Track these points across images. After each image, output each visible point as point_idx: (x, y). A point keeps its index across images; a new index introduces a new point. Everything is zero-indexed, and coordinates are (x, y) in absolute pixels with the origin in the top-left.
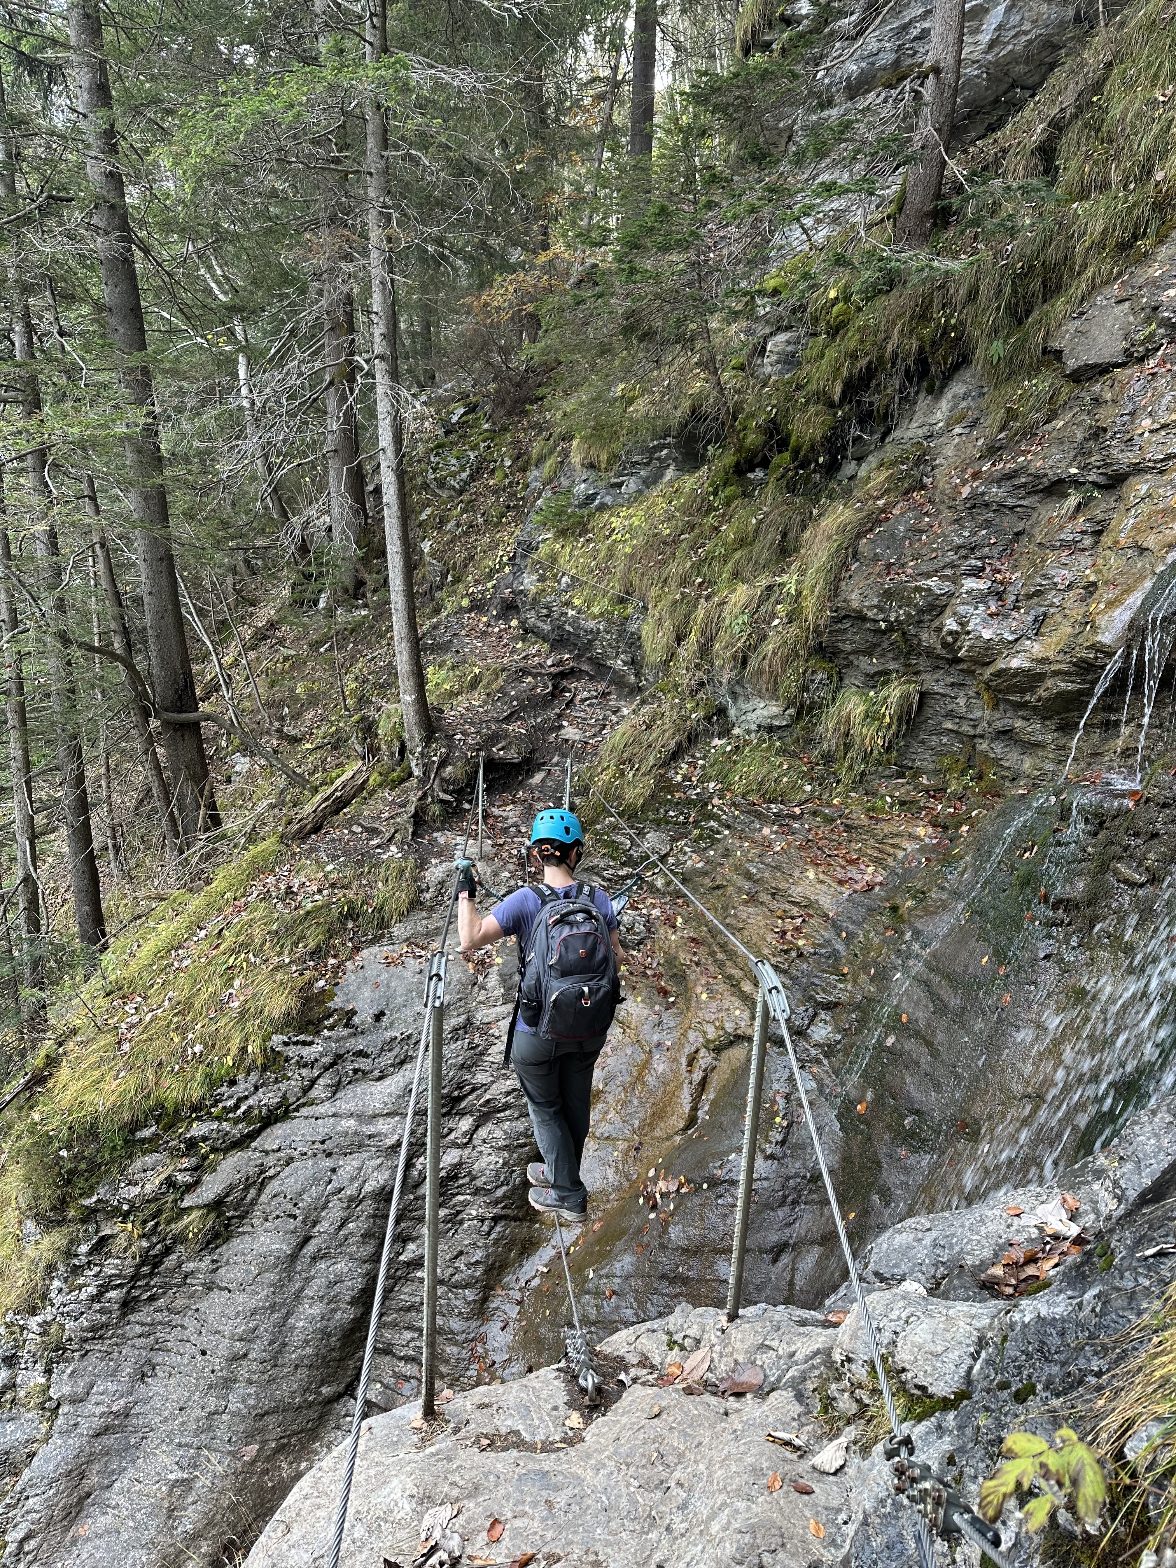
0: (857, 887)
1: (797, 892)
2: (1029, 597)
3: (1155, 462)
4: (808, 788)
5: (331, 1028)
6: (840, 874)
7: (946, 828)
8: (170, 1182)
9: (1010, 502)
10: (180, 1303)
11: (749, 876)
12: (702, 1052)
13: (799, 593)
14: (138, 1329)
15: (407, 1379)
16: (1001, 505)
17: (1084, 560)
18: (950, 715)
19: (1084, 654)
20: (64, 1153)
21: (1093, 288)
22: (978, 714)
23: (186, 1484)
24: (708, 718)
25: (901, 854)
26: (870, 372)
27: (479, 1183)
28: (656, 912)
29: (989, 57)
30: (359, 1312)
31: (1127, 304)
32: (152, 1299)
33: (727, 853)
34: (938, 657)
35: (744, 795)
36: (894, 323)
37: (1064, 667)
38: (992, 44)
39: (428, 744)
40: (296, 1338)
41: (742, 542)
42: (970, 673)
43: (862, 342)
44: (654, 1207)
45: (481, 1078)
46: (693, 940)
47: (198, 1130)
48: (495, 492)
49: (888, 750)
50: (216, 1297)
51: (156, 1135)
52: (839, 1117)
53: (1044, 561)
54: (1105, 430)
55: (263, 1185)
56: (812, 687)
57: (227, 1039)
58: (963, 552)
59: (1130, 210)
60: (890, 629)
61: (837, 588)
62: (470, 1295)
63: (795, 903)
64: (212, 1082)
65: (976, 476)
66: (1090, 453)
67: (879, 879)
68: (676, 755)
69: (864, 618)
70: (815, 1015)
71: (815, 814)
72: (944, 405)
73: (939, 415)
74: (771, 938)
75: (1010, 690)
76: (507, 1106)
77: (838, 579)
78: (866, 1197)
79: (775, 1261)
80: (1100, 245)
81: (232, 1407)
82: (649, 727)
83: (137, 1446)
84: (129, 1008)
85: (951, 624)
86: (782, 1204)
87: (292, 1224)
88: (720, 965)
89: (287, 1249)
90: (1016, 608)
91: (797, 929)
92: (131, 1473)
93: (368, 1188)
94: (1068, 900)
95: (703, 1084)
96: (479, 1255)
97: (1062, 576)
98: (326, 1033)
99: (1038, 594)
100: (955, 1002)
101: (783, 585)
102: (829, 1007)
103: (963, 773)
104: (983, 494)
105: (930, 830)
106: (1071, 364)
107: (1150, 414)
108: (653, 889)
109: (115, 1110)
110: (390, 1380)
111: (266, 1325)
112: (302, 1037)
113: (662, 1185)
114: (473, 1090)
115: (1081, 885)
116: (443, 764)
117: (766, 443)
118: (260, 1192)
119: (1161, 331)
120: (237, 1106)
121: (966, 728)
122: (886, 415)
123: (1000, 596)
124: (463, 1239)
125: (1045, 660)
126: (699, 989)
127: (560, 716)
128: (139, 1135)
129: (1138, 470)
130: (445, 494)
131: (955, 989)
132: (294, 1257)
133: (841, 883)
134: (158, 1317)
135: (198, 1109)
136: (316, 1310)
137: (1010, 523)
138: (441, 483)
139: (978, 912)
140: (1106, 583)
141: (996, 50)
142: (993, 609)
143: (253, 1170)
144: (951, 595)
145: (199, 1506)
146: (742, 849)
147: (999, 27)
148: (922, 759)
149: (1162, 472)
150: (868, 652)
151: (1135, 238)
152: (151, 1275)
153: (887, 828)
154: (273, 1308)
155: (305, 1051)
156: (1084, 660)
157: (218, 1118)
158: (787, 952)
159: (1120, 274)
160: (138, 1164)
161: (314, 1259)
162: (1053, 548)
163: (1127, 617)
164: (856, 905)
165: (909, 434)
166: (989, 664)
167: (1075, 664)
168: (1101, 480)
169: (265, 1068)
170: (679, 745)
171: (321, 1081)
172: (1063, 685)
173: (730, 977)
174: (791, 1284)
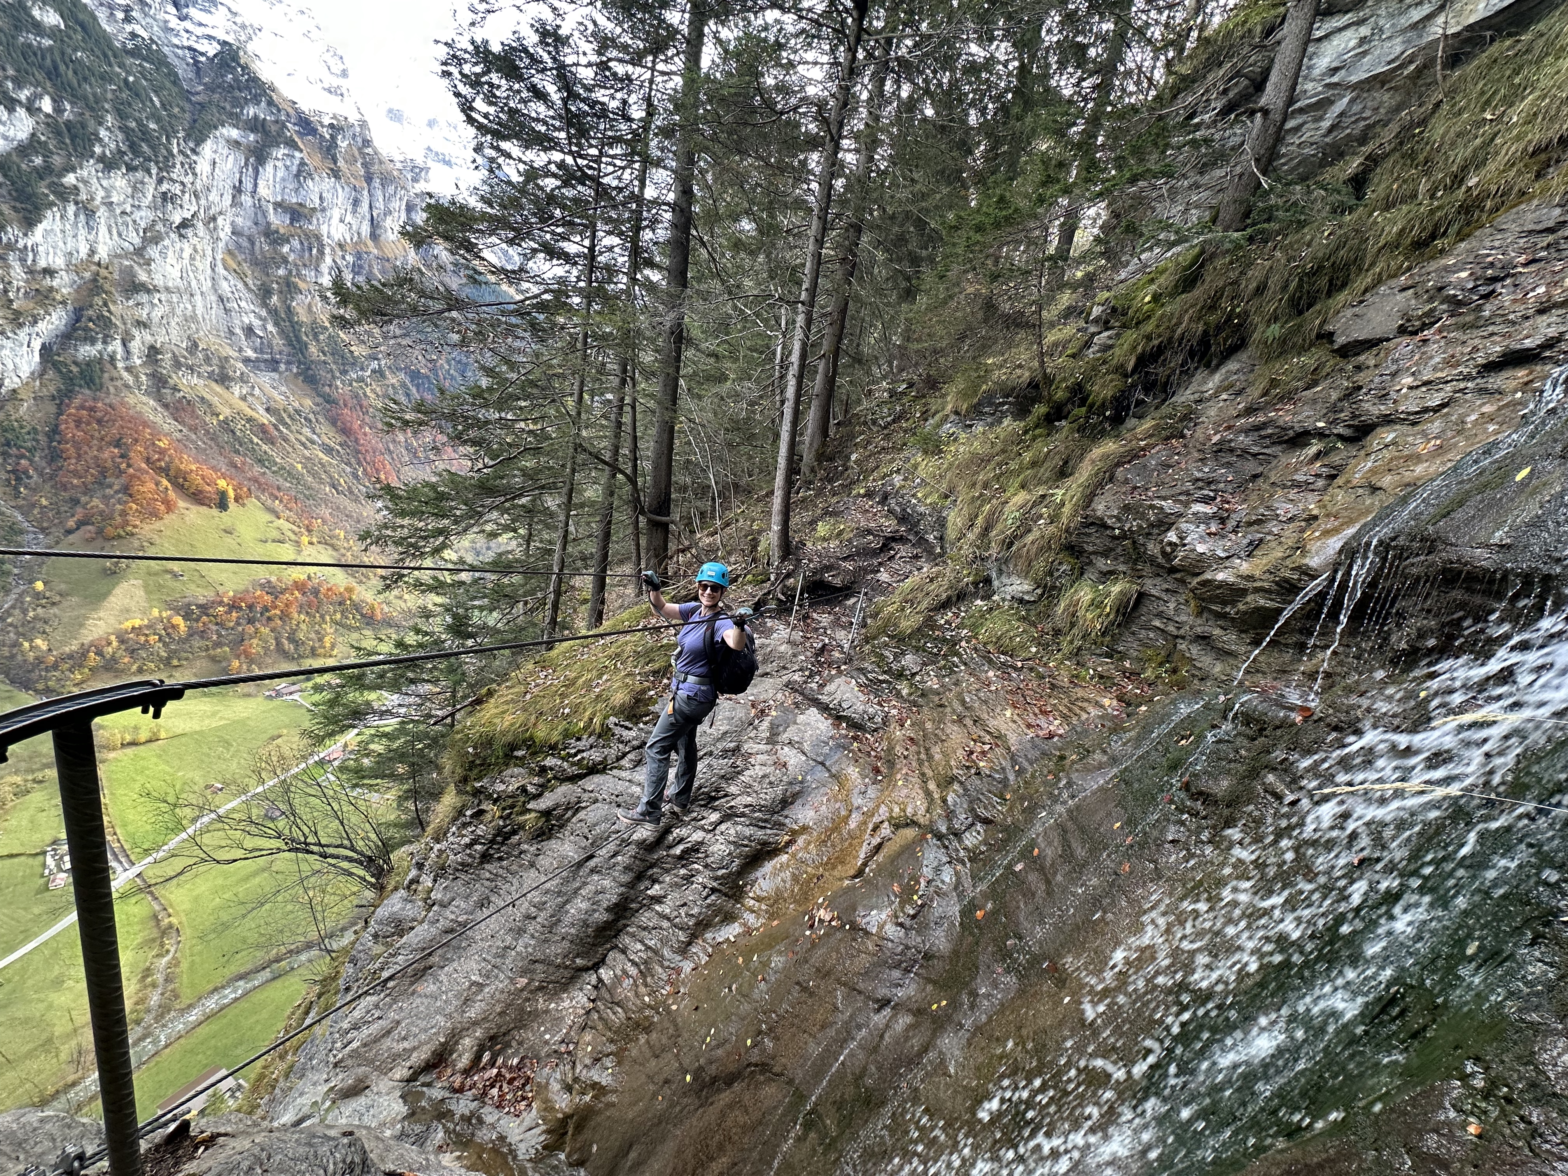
0: (1041, 733)
1: (992, 723)
2: (1250, 524)
3: (1409, 414)
4: (1034, 650)
5: (645, 723)
6: (1031, 720)
7: (1129, 704)
8: (523, 789)
9: (1255, 449)
10: (514, 867)
11: (963, 702)
12: (886, 824)
13: (1063, 504)
14: (488, 875)
15: (628, 976)
16: (1245, 451)
17: (1313, 497)
18: (1160, 615)
19: (1287, 574)
20: (470, 750)
21: (1379, 281)
22: (1183, 618)
23: (481, 986)
24: (976, 584)
25: (1084, 716)
26: (1160, 350)
27: (709, 860)
28: (894, 712)
29: (1327, 140)
30: (611, 918)
31: (1411, 291)
32: (500, 859)
33: (957, 683)
34: (1159, 566)
35: (985, 644)
36: (1186, 311)
37: (1266, 585)
38: (1331, 130)
39: (782, 562)
40: (567, 920)
41: (1034, 464)
42: (1182, 582)
43: (1158, 326)
44: (812, 926)
45: (733, 789)
46: (911, 739)
47: (550, 762)
48: (905, 431)
49: (1104, 634)
50: (533, 873)
51: (524, 757)
52: (963, 913)
53: (1271, 496)
54: (1360, 388)
55: (577, 811)
56: (1056, 574)
57: (585, 710)
58: (1200, 484)
59: (1432, 212)
60: (1124, 536)
61: (1091, 501)
62: (682, 936)
63: (989, 733)
64: (567, 734)
65: (1229, 428)
66: (1342, 411)
67: (1061, 731)
68: (945, 605)
69: (1105, 526)
70: (973, 824)
71: (1031, 669)
72: (1217, 377)
73: (1211, 385)
74: (961, 754)
75: (1213, 599)
76: (743, 815)
77: (1093, 495)
78: (959, 993)
79: (878, 1011)
80: (1393, 246)
81: (518, 949)
82: (932, 580)
83: (465, 949)
84: (542, 675)
85: (1172, 536)
86: (897, 966)
87: (584, 843)
88: (921, 763)
89: (577, 858)
90: (1235, 531)
91: (984, 753)
92: (455, 964)
93: (635, 837)
94: (1208, 795)
95: (879, 847)
96: (695, 911)
97: (1284, 509)
98: (641, 725)
99: (1259, 522)
100: (1080, 852)
101: (1052, 495)
102: (986, 821)
103: (1161, 665)
104: (1231, 441)
105: (1115, 702)
106: (1341, 340)
107: (1413, 374)
108: (898, 694)
109: (503, 733)
110: (619, 972)
111: (552, 903)
112: (627, 723)
113: (822, 912)
114: (726, 796)
115: (1225, 783)
116: (788, 576)
117: (1069, 399)
118: (574, 815)
119: (1444, 307)
120: (576, 755)
121: (1171, 628)
122: (1166, 383)
123: (1223, 521)
124: (690, 894)
125: (1250, 578)
126: (899, 776)
127: (880, 564)
128: (516, 753)
129: (1388, 420)
130: (875, 429)
131: (1084, 842)
132: (580, 864)
133: (1029, 726)
134: (501, 871)
135: (553, 749)
136: (584, 906)
137: (1251, 467)
138: (874, 422)
139: (1124, 779)
140: (1328, 515)
141: (1335, 134)
142: (1213, 530)
143: (574, 799)
144: (1181, 515)
145: (483, 1004)
146: (968, 681)
147: (1341, 114)
148: (1129, 645)
149: (1414, 424)
150: (1105, 554)
151: (1433, 237)
152: (502, 844)
153: (1080, 693)
154: (559, 894)
155: (626, 733)
156: (1286, 580)
157: (563, 759)
158: (968, 768)
159: (1409, 269)
160: (509, 772)
161: (592, 871)
162: (1284, 487)
163: (1339, 544)
164: (1035, 746)
165: (1183, 399)
166: (1199, 574)
167: (1277, 583)
168: (1347, 432)
169: (600, 736)
170: (949, 598)
171: (630, 756)
172: (1262, 602)
173: (923, 774)
174: (882, 1037)
